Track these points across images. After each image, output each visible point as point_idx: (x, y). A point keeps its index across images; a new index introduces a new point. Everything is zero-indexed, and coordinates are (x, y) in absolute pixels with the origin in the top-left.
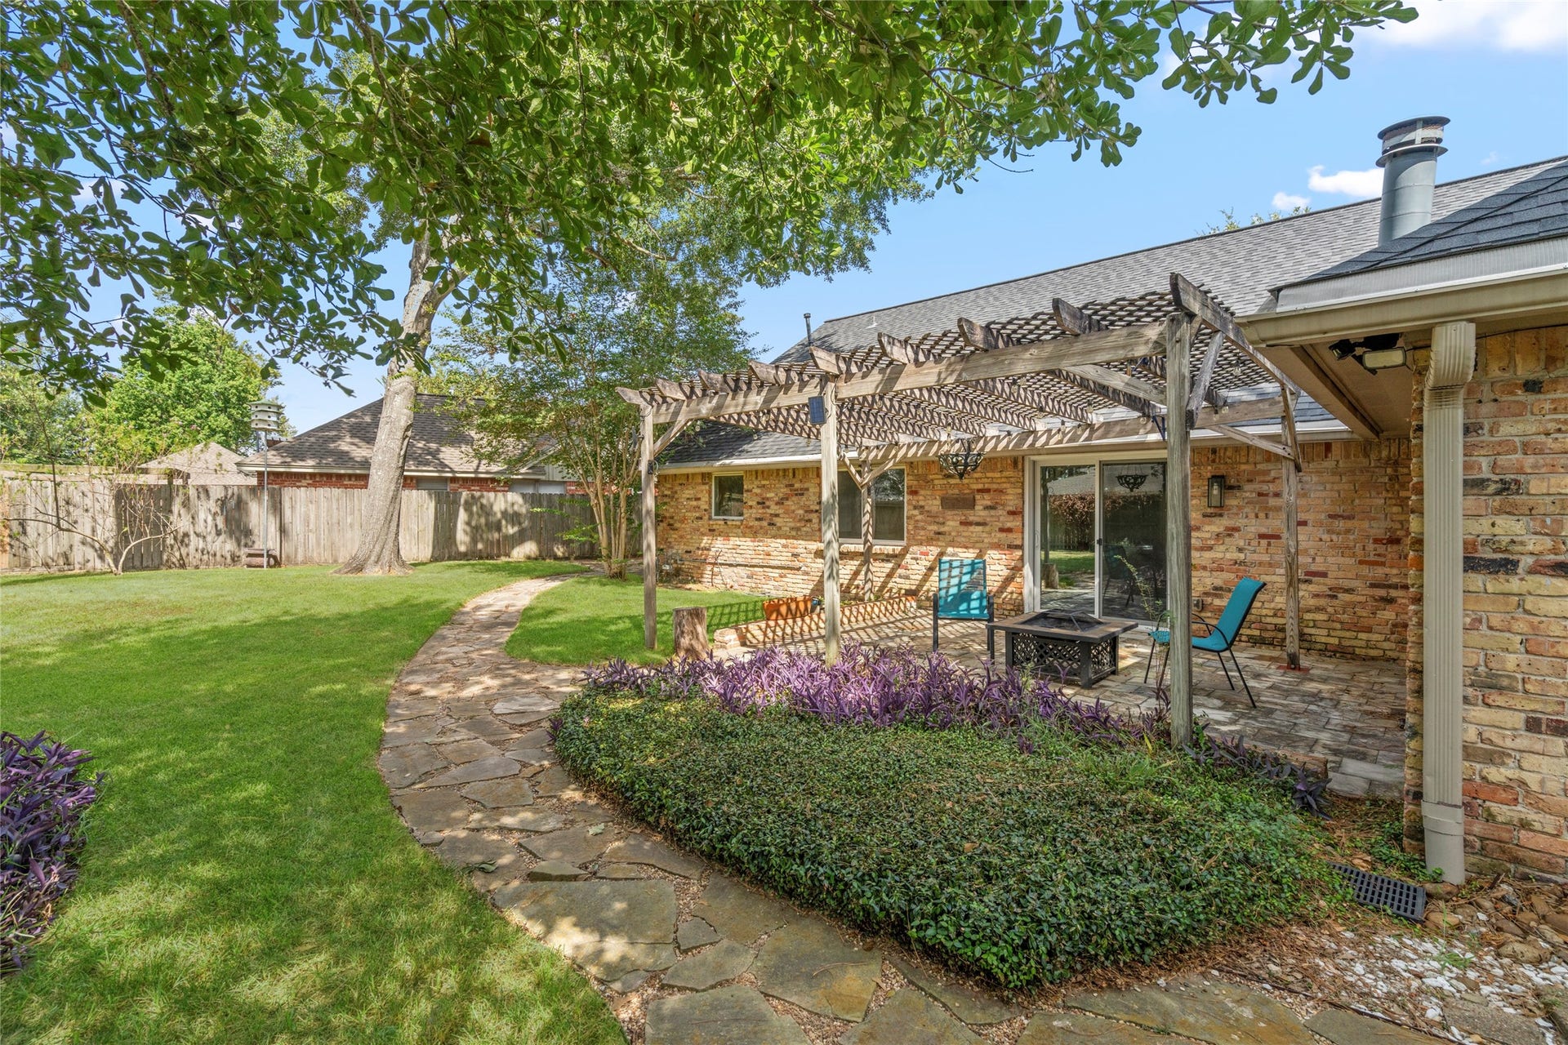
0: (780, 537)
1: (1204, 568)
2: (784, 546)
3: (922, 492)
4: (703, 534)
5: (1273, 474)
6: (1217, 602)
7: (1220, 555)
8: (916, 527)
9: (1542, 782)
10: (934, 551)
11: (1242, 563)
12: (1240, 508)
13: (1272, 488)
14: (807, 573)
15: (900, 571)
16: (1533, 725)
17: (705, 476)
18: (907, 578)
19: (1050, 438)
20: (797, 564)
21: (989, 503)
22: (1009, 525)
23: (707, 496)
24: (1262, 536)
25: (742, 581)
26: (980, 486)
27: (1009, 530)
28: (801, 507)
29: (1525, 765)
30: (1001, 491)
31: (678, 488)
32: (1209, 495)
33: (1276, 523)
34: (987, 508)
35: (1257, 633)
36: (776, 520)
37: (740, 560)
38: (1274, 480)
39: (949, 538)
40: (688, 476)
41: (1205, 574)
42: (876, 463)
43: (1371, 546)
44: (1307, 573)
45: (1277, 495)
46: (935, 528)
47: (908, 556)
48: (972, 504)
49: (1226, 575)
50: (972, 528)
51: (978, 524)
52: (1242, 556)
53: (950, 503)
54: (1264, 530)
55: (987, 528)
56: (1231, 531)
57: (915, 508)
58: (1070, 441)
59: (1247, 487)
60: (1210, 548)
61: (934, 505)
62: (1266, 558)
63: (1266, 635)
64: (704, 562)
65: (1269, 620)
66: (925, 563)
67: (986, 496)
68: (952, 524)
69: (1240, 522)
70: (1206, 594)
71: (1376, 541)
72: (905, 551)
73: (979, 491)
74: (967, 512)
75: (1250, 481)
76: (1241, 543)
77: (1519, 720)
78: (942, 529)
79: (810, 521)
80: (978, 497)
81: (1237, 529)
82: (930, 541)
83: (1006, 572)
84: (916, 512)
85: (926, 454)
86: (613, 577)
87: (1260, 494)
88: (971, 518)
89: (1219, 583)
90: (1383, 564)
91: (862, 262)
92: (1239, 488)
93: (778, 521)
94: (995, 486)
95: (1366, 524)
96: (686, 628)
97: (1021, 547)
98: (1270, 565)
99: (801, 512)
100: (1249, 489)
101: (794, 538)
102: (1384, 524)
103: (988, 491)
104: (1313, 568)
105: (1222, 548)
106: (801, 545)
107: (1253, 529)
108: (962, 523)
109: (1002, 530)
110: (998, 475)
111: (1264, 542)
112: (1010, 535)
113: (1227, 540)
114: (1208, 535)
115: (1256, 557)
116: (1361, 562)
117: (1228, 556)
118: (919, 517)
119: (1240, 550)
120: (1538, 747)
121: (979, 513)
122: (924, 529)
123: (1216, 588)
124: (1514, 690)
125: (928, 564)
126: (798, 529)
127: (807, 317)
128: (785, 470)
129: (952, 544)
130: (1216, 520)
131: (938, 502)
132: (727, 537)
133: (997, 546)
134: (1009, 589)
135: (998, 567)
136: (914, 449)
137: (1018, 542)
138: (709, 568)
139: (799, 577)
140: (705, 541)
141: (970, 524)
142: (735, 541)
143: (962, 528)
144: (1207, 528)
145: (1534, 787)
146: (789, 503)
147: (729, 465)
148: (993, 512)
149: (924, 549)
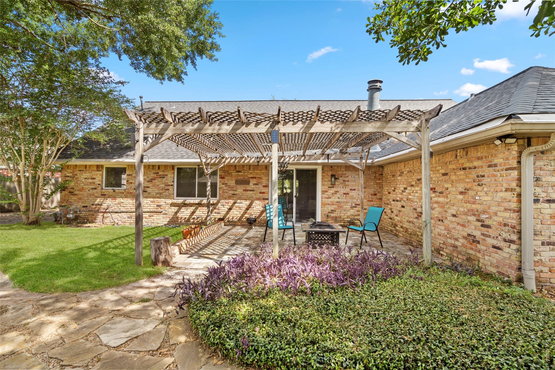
0: (150, 198)
1: (329, 204)
2: (152, 202)
3: (226, 178)
4: (97, 197)
5: (347, 175)
6: (332, 215)
7: (333, 200)
8: (223, 192)
9: (545, 259)
10: (232, 201)
11: (339, 202)
12: (338, 185)
13: (346, 179)
14: (166, 214)
15: (215, 211)
16: (543, 244)
17: (99, 167)
18: (219, 213)
19: (290, 159)
20: (160, 210)
21: (255, 182)
22: (263, 191)
23: (101, 177)
24: (344, 194)
25: (124, 220)
26: (252, 176)
27: (264, 193)
28: (163, 184)
29: (542, 255)
30: (260, 178)
31: (78, 173)
32: (331, 181)
33: (347, 190)
34: (254, 184)
35: (343, 224)
36: (147, 189)
37: (123, 209)
38: (347, 177)
39: (238, 196)
40: (86, 166)
41: (329, 206)
42: (214, 164)
43: (370, 196)
44: (356, 205)
45: (348, 181)
46: (232, 192)
47: (220, 204)
48: (248, 183)
49: (334, 206)
50: (248, 192)
51: (251, 191)
52: (339, 200)
53: (239, 182)
54: (345, 192)
55: (255, 192)
56: (336, 192)
57: (223, 184)
58: (297, 160)
59: (341, 178)
60: (330, 198)
61: (232, 183)
62: (345, 200)
63: (345, 224)
64: (98, 211)
65: (346, 219)
66: (227, 207)
67: (254, 180)
68: (240, 190)
69: (338, 189)
70: (329, 212)
71: (371, 195)
72: (218, 202)
73: (252, 178)
74: (246, 186)
75: (341, 177)
76: (339, 196)
77: (539, 243)
78: (235, 193)
79: (168, 190)
80: (251, 180)
81: (338, 192)
82: (230, 198)
83: (262, 209)
84: (224, 186)
85: (239, 162)
86: (31, 224)
87: (344, 181)
88: (248, 188)
89: (333, 209)
90: (372, 201)
91: (179, 79)
92: (338, 179)
93: (149, 190)
94: (258, 176)
95: (369, 190)
96: (163, 250)
97: (267, 199)
98: (346, 202)
99: (163, 186)
100: (341, 180)
101: (158, 198)
102: (373, 190)
103: (255, 178)
104: (357, 203)
105: (334, 198)
106: (162, 201)
107: (342, 192)
108: (244, 190)
109: (260, 193)
110: (259, 172)
111: (345, 195)
112: (264, 195)
113: (335, 195)
114: (329, 194)
115: (343, 200)
116: (368, 201)
117: (335, 200)
118: (225, 188)
119: (339, 198)
120: (544, 250)
121: (251, 186)
122: (227, 193)
123: (332, 211)
124: (539, 234)
125: (229, 207)
126: (161, 194)
127: (141, 97)
128: (153, 166)
129: (240, 198)
130: (332, 189)
131: (234, 182)
132: (114, 198)
133: (258, 199)
134: (263, 215)
135: (259, 207)
136: (234, 160)
137: (267, 197)
138: (101, 214)
139: (161, 216)
140: (98, 201)
141: (248, 190)
142: (118, 200)
143: (244, 192)
144: (329, 191)
145: (544, 260)
146: (156, 181)
147: (119, 162)
148: (257, 186)
149: (227, 201)
